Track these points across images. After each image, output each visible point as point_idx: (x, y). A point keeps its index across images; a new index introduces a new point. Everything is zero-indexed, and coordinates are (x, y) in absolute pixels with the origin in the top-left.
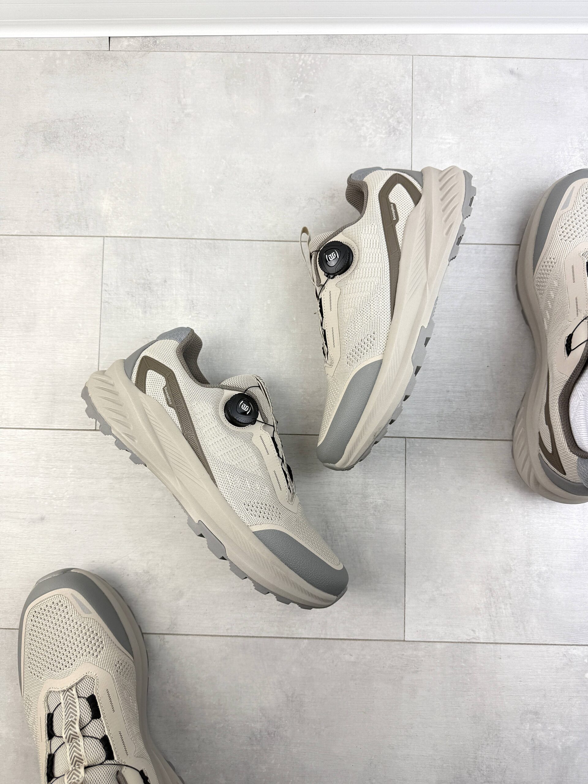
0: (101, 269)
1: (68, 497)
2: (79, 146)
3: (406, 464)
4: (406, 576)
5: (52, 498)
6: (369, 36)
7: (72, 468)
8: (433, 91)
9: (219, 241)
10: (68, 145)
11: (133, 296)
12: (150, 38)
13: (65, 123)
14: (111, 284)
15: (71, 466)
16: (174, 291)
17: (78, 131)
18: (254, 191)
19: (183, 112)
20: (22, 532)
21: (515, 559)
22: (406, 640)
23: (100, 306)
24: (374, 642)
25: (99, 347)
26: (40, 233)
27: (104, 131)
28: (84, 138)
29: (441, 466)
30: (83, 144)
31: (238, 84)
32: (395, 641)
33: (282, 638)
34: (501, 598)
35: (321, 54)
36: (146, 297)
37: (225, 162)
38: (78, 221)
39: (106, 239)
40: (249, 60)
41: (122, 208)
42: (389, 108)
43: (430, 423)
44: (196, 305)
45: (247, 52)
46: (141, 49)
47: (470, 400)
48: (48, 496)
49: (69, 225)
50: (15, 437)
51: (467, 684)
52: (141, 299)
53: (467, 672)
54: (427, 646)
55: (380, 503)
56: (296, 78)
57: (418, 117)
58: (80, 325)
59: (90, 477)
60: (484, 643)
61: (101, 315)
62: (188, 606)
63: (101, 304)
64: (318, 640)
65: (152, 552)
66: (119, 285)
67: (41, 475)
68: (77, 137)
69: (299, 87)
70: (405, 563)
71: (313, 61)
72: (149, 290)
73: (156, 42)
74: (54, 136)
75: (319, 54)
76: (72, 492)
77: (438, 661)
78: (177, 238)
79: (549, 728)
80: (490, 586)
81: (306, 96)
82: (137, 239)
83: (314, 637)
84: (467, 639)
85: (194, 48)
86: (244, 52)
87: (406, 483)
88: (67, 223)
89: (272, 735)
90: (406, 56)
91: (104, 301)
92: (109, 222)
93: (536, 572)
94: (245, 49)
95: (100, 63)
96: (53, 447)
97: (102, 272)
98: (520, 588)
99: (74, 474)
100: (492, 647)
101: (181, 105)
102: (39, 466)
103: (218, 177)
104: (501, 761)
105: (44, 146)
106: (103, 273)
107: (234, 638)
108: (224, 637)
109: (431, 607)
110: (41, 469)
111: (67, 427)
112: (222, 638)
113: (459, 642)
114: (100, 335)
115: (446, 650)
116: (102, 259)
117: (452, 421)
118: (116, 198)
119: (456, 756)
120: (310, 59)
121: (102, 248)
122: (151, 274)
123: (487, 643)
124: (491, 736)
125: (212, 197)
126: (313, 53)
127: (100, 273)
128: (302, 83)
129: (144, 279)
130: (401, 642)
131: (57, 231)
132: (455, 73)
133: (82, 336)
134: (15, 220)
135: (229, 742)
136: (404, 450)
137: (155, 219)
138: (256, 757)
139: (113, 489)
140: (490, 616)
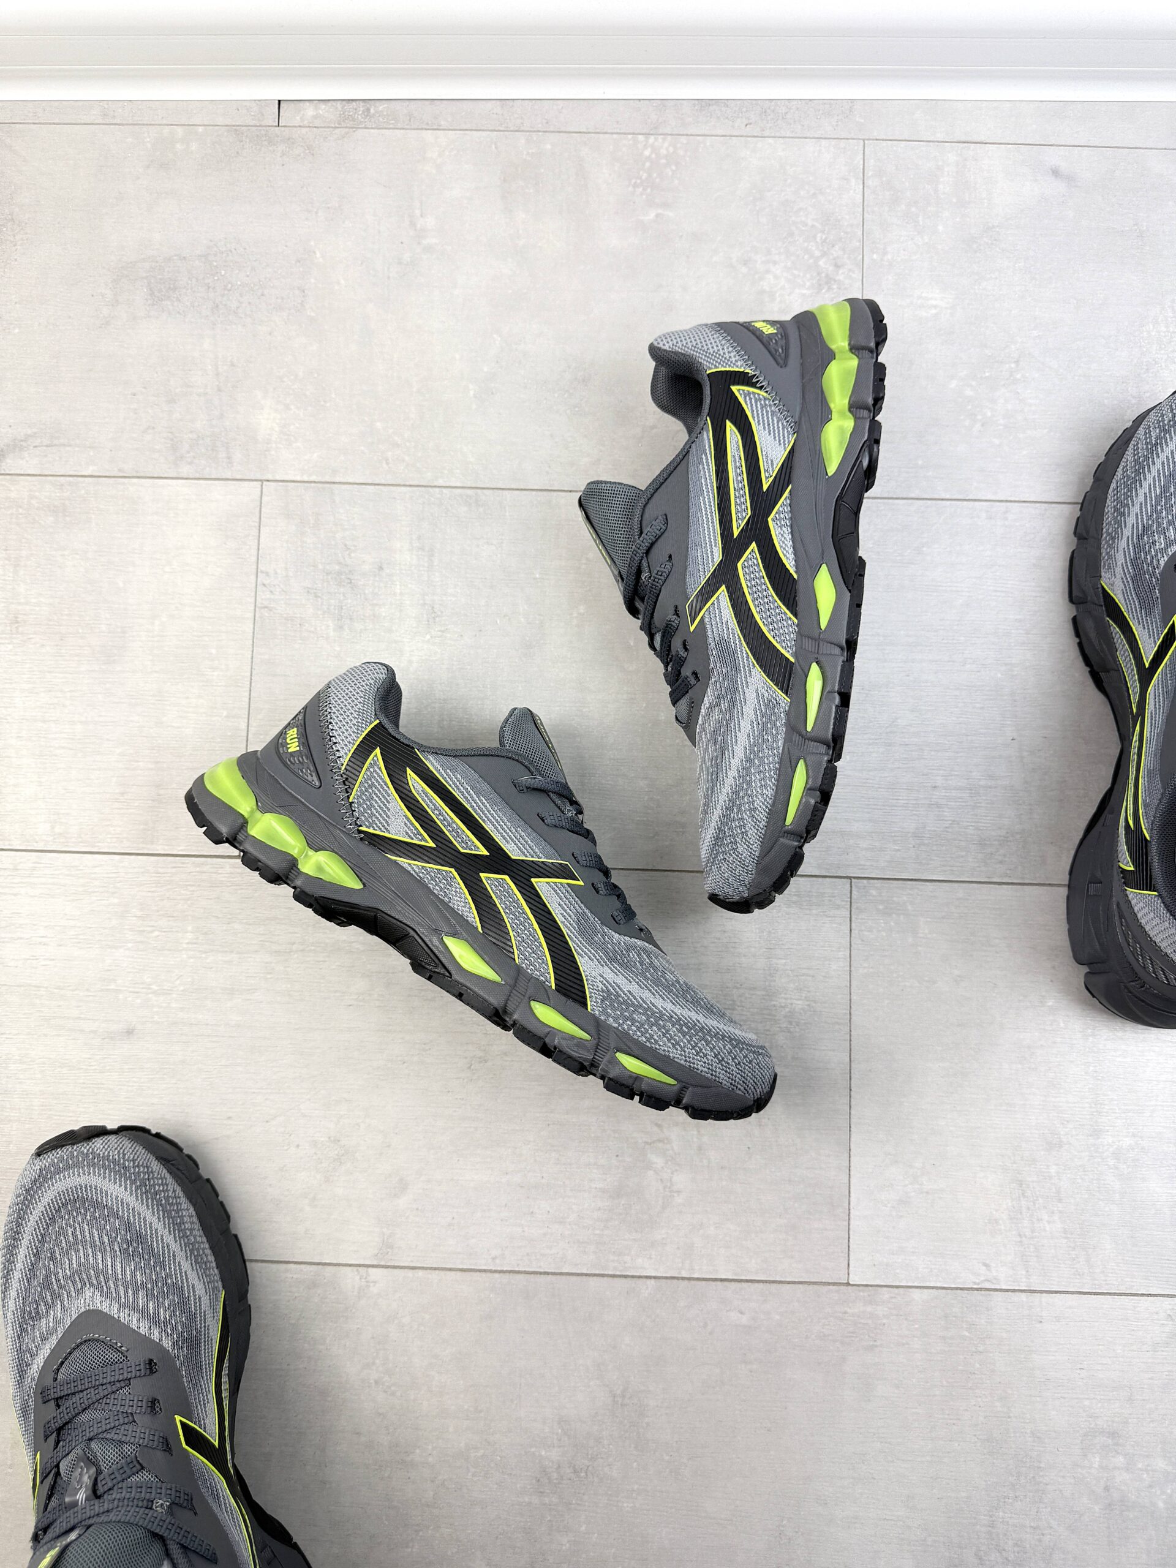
0: (256, 544)
1: (182, 988)
2: (217, 306)
3: (851, 930)
4: (852, 1153)
5: (150, 991)
6: (779, 102)
7: (192, 932)
8: (903, 207)
9: (485, 491)
10: (196, 304)
11: (317, 596)
12: (357, 102)
13: (191, 263)
14: (276, 573)
15: (190, 928)
16: (398, 587)
17: (216, 278)
18: (556, 395)
19: (419, 243)
20: (90, 1059)
21: (1068, 1121)
22: (851, 1283)
23: (253, 614)
24: (788, 1286)
25: (250, 695)
26: (137, 472)
27: (266, 278)
28: (226, 292)
29: (921, 935)
30: (224, 303)
31: (527, 191)
32: (829, 1284)
33: (603, 1276)
34: (1041, 1201)
35: (687, 135)
36: (342, 598)
37: (499, 339)
38: (212, 450)
39: (266, 485)
40: (549, 147)
41: (297, 425)
42: (818, 239)
43: (899, 850)
44: (439, 613)
45: (544, 132)
46: (339, 124)
47: (979, 805)
48: (141, 986)
49: (194, 457)
50: (78, 870)
51: (974, 1373)
52: (333, 601)
53: (974, 1349)
54: (893, 1295)
55: (800, 1007)
56: (639, 181)
57: (875, 256)
58: (214, 651)
59: (227, 949)
60: (1007, 1290)
61: (254, 633)
62: (417, 1209)
63: (255, 610)
64: (675, 1281)
65: (347, 1101)
66: (291, 574)
67: (130, 945)
68: (214, 288)
69: (644, 197)
70: (850, 1127)
71: (671, 150)
72: (349, 585)
73: (368, 110)
74: (170, 288)
75: (683, 135)
76: (189, 980)
77: (917, 1326)
78: (404, 485)
79: (1140, 1466)
80: (1018, 1175)
81: (657, 216)
82: (328, 485)
83: (668, 1275)
84: (975, 1283)
85: (442, 123)
86: (539, 131)
87: (852, 969)
88: (192, 454)
89: (583, 1474)
90: (851, 141)
91: (260, 605)
92: (273, 453)
93: (1111, 1149)
94: (540, 126)
95: (260, 150)
96: (153, 889)
97: (258, 549)
98: (1079, 1181)
99: (195, 943)
100: (1025, 1300)
101: (415, 230)
102: (126, 927)
103: (485, 369)
104: (1044, 1532)
105: (149, 305)
106: (260, 552)
107: (507, 1276)
108: (489, 1274)
109: (901, 1217)
110: (131, 933)
111: (182, 850)
112: (484, 1275)
113: (957, 1289)
114: (251, 672)
115: (933, 1305)
116: (257, 524)
117: (942, 846)
118: (287, 407)
119: (953, 1520)
120: (666, 144)
121: (259, 504)
122: (353, 555)
123: (1014, 1291)
124: (1023, 1481)
125: (474, 406)
126: (671, 135)
127: (254, 552)
128: (649, 190)
129: (340, 563)
130: (842, 1288)
131: (170, 468)
132: (946, 173)
133: (216, 673)
134: (89, 447)
135: (496, 1486)
136: (847, 901)
137: (362, 448)
138: (549, 1518)
139: (271, 973)
140: (1020, 1235)
